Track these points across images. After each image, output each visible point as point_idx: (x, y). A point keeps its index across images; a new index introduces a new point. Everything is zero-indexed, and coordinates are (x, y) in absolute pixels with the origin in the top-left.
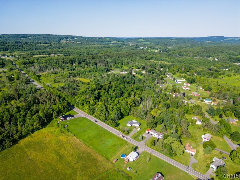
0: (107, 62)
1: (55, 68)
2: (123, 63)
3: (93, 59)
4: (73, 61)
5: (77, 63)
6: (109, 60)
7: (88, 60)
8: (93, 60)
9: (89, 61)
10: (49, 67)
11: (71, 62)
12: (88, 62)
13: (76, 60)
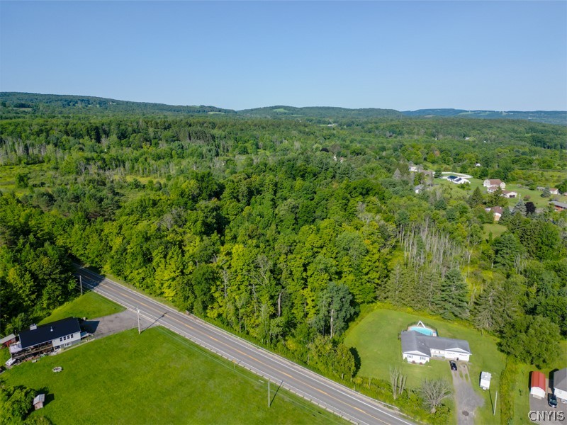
0: (213, 137)
1: (33, 145)
2: (261, 144)
3: (165, 129)
4: (101, 131)
5: (114, 138)
6: (216, 132)
7: (151, 130)
8: (166, 132)
9: (155, 133)
10: (10, 143)
11: (93, 133)
12: (152, 135)
13: (112, 127)
